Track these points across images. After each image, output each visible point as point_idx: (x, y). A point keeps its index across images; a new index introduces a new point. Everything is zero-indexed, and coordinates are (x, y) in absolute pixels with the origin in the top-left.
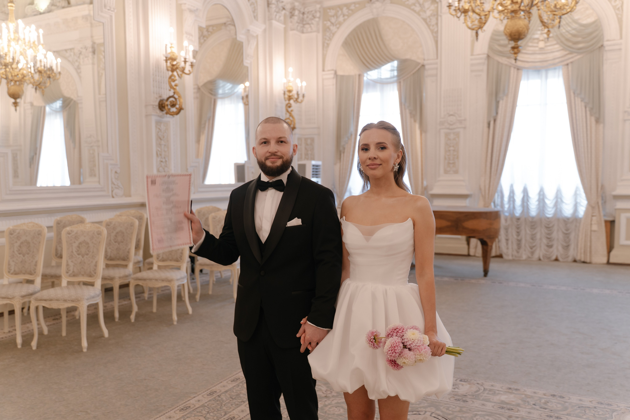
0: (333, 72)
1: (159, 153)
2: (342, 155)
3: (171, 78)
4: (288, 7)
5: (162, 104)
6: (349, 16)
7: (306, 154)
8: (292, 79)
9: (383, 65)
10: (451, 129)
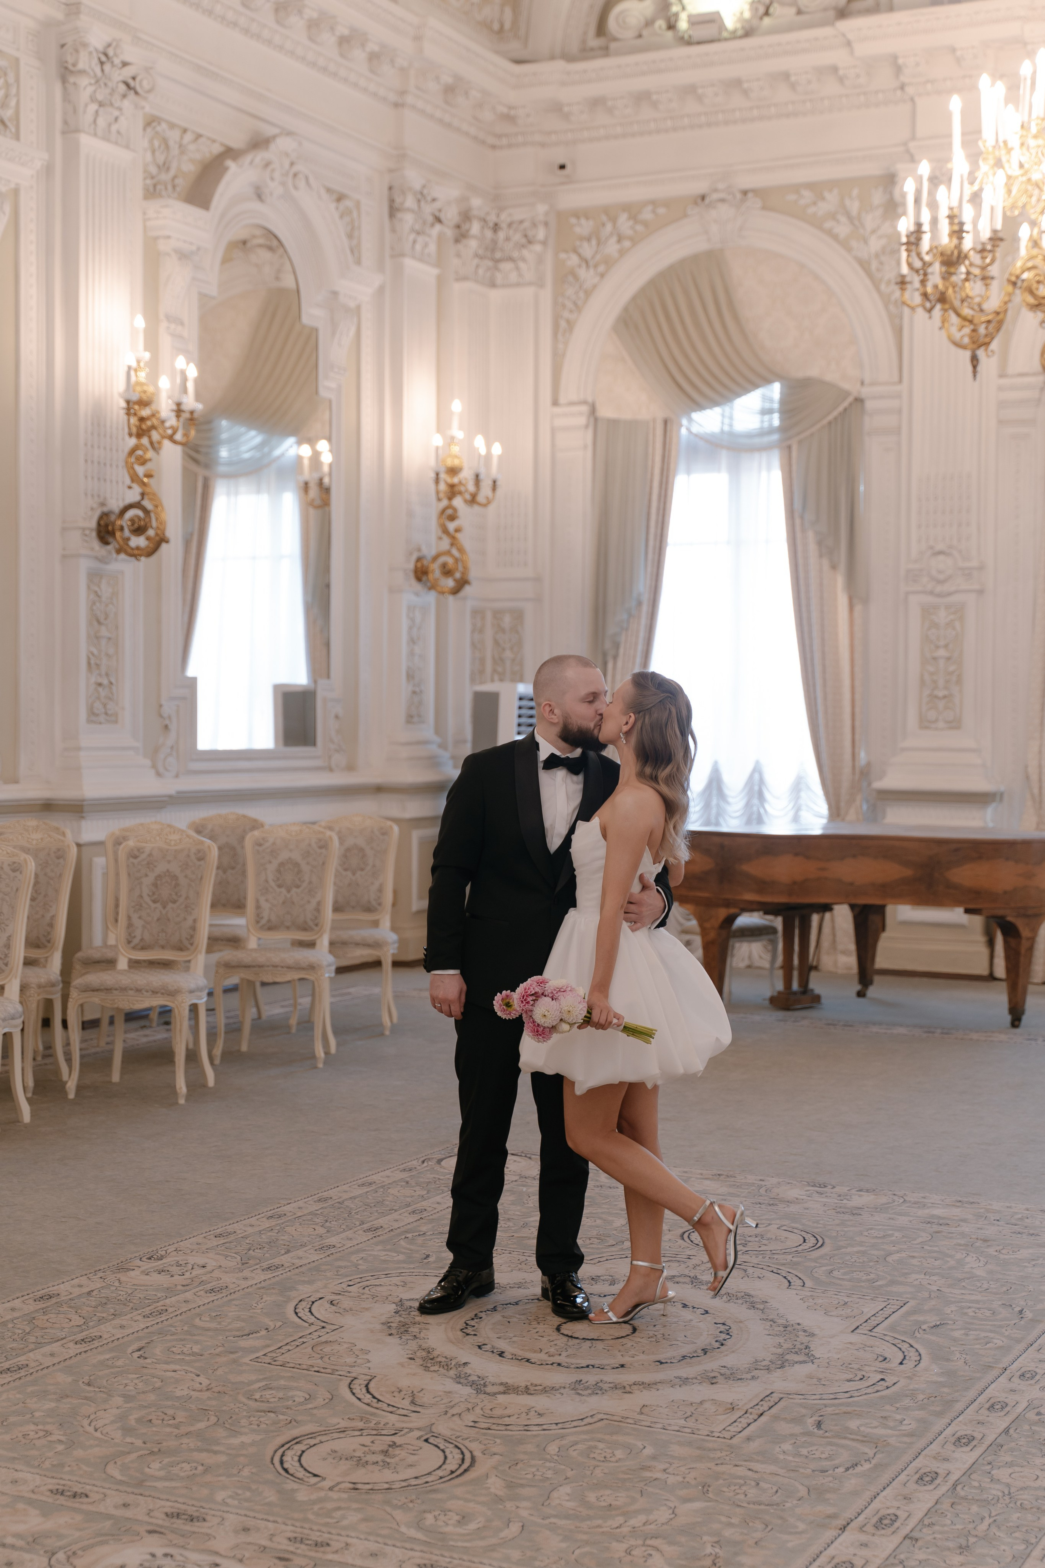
0: (585, 409)
1: (92, 662)
2: (610, 666)
3: (135, 456)
4: (451, 215)
5: (107, 526)
6: (635, 241)
7: (499, 661)
8: (459, 435)
9: (739, 395)
10: (940, 595)
